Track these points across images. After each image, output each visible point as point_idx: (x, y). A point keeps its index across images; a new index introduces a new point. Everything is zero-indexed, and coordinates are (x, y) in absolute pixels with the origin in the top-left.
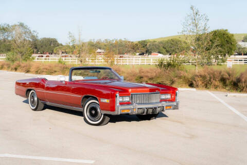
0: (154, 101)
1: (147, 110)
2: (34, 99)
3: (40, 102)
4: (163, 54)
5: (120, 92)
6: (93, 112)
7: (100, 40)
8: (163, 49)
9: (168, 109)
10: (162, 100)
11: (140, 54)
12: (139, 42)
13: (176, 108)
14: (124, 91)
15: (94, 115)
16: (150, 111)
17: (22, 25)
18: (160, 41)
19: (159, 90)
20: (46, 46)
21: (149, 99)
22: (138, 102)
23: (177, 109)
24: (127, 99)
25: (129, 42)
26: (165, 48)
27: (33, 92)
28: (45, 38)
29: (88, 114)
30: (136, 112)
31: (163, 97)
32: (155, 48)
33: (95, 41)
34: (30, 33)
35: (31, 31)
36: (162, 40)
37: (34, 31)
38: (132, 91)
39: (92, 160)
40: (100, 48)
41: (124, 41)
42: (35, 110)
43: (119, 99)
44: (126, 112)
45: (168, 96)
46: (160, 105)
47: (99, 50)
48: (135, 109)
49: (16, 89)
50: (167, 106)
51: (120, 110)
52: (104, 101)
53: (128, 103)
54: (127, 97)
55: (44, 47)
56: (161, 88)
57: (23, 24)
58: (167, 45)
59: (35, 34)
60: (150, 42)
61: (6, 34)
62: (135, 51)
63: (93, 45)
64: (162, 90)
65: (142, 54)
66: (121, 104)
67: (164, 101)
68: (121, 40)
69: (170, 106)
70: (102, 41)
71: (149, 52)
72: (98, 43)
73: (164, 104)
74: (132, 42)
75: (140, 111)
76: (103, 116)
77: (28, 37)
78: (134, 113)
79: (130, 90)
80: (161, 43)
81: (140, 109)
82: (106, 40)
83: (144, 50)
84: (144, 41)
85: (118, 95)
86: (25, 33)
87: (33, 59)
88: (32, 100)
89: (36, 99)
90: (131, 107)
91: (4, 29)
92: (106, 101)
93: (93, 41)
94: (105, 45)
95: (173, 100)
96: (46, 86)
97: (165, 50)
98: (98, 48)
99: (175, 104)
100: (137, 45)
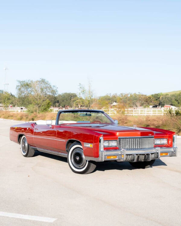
0: (147, 147)
1: (138, 157)
2: (25, 145)
3: (30, 147)
4: (175, 106)
5: (104, 136)
6: (78, 158)
7: (116, 94)
8: (176, 102)
9: (164, 156)
10: (156, 146)
11: (153, 107)
12: (152, 95)
13: (173, 154)
14: (110, 135)
15: (78, 162)
16: (142, 158)
17: (43, 81)
18: (172, 94)
19: (152, 134)
20: (67, 101)
21: (140, 144)
22: (127, 147)
23: (175, 156)
24: (114, 144)
25: (142, 95)
26: (177, 101)
27: (24, 138)
28: (66, 93)
29: (72, 160)
30: (124, 158)
31: (158, 142)
32: (167, 100)
33: (112, 95)
34: (51, 87)
35: (52, 86)
36: (174, 93)
37: (54, 86)
38: (120, 135)
39: (54, 218)
40: (116, 102)
41: (138, 95)
42: (26, 156)
43: (103, 144)
44: (112, 158)
45: (164, 141)
46: (154, 151)
47: (115, 104)
48: (123, 155)
49: (11, 135)
50: (162, 153)
51: (104, 156)
52: (87, 146)
53: (115, 149)
54: (114, 142)
55: (65, 101)
56: (155, 132)
57: (45, 80)
58: (179, 97)
59: (55, 89)
60: (163, 95)
61: (30, 89)
62: (148, 104)
63: (109, 99)
64: (156, 134)
65: (155, 106)
66: (107, 149)
67: (159, 147)
68: (135, 94)
69: (166, 153)
70: (118, 95)
71: (161, 104)
72: (114, 97)
73: (159, 150)
74: (145, 95)
75: (130, 158)
76: (87, 162)
77: (49, 92)
78: (122, 160)
79: (118, 134)
80: (173, 96)
81: (130, 155)
82: (121, 94)
83: (157, 103)
84: (157, 95)
85: (101, 138)
86: (46, 88)
87: (51, 111)
88: (23, 145)
89: (26, 145)
90: (118, 152)
91: (28, 85)
92: (90, 145)
93: (109, 95)
94: (121, 99)
95: (170, 146)
96: (34, 131)
97: (177, 103)
98: (114, 101)
99: (172, 150)
100: (150, 98)
